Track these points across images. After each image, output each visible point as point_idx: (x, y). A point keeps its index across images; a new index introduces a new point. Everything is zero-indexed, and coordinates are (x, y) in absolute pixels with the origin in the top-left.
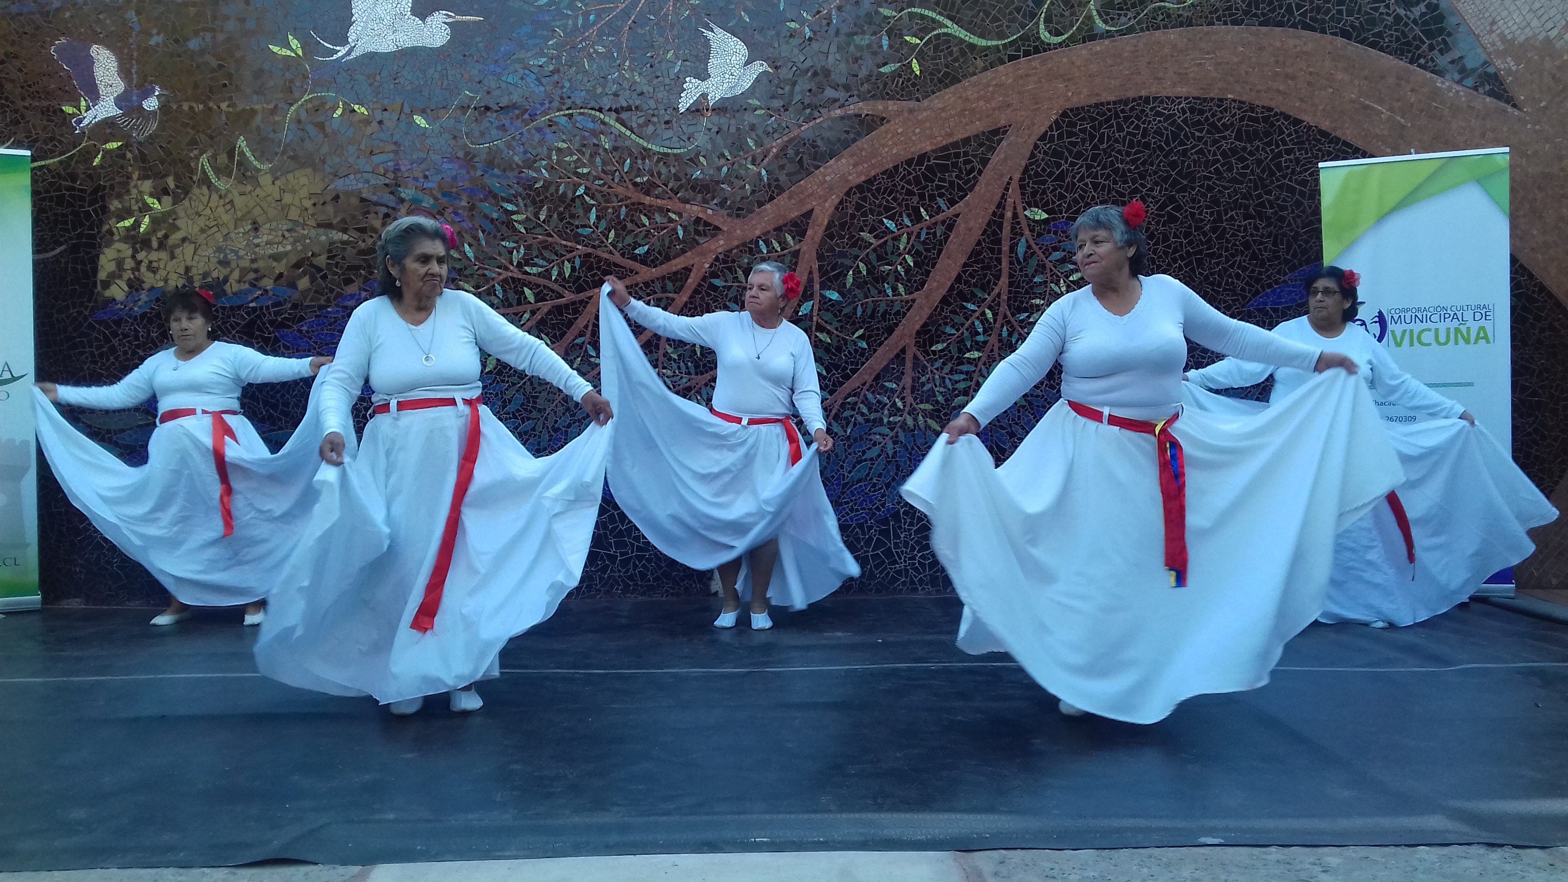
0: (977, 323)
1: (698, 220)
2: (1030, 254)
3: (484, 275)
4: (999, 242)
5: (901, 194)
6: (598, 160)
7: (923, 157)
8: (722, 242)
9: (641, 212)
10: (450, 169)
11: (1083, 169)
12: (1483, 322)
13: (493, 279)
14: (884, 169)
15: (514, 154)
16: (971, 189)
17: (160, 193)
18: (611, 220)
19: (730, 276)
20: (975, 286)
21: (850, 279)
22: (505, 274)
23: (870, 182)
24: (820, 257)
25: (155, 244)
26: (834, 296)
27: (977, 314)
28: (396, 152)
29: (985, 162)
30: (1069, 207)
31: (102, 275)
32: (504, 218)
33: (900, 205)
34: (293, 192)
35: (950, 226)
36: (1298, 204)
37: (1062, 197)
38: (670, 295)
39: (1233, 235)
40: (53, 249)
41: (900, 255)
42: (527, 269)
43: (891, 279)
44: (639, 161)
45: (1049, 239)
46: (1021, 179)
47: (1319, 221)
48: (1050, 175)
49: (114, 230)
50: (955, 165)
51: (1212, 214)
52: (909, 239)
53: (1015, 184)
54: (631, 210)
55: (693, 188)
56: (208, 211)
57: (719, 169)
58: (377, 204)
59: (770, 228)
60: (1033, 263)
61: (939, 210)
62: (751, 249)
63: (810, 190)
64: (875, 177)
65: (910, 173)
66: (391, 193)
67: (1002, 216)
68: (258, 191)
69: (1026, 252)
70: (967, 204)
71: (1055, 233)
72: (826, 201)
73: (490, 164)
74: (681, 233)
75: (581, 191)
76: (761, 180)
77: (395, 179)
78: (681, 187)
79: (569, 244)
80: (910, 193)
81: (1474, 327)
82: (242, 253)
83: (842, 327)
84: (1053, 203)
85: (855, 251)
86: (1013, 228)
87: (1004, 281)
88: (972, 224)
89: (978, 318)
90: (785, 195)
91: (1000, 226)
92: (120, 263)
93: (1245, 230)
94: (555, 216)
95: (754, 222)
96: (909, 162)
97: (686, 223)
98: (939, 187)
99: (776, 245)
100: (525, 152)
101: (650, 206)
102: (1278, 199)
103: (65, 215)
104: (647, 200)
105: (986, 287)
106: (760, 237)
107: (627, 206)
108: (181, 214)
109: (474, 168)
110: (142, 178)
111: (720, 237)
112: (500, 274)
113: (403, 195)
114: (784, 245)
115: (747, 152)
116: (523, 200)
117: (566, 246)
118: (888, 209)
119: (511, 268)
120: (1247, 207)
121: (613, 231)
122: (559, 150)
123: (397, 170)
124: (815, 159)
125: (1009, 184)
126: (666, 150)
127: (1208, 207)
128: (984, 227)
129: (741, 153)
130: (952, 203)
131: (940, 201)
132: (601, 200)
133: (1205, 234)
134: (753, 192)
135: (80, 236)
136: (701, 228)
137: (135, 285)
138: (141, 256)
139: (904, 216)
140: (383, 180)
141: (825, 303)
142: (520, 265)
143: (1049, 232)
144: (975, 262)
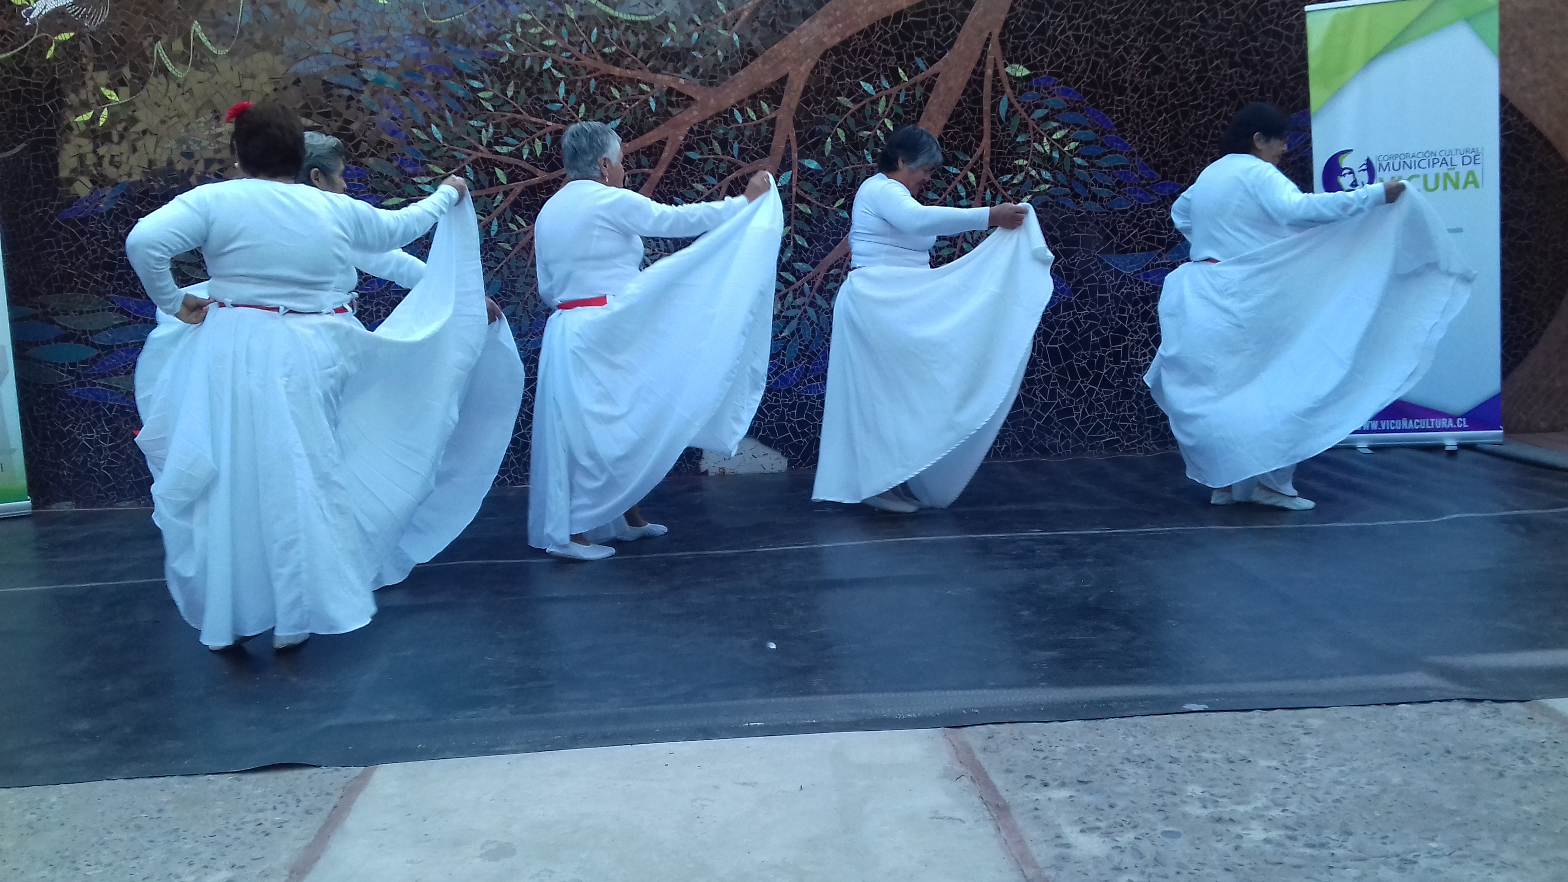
0: (960, 187)
1: (670, 91)
2: (1012, 112)
3: (454, 157)
4: (979, 101)
5: (878, 55)
6: (564, 31)
7: (899, 15)
8: (695, 113)
9: (611, 84)
10: (413, 47)
11: (1065, 21)
12: (1472, 167)
13: (463, 160)
14: (859, 29)
15: (478, 28)
16: (950, 46)
17: (117, 84)
18: (581, 93)
19: (705, 149)
20: (957, 148)
21: (828, 147)
22: (476, 155)
23: (845, 43)
24: (797, 125)
25: (115, 138)
26: (813, 164)
27: (959, 178)
28: (356, 32)
29: (963, 18)
30: (1051, 63)
31: (64, 173)
32: (471, 96)
33: (877, 66)
34: (253, 76)
35: (929, 85)
36: (1284, 50)
37: (1043, 52)
38: (646, 170)
39: (1219, 85)
40: (13, 147)
41: (879, 119)
42: (498, 148)
43: (871, 145)
44: (607, 31)
45: (1031, 96)
46: (1001, 35)
47: (1306, 66)
48: (1032, 28)
49: (74, 125)
50: (933, 22)
51: (1197, 64)
52: (888, 102)
53: (995, 39)
54: (600, 82)
55: (664, 57)
56: (167, 102)
57: (690, 35)
58: (341, 87)
59: (745, 96)
60: (1015, 122)
61: (918, 70)
62: (726, 119)
63: (784, 55)
64: (850, 37)
65: (886, 32)
66: (354, 74)
67: (982, 74)
68: (217, 78)
69: (1008, 111)
70: (947, 63)
71: (1038, 90)
72: (801, 64)
73: (453, 39)
74: (653, 104)
75: (548, 64)
76: (733, 44)
77: (357, 59)
78: (650, 56)
79: (539, 121)
80: (887, 53)
81: (1463, 171)
82: (205, 143)
83: (822, 197)
84: (1035, 58)
85: (833, 117)
86: (994, 87)
87: (986, 142)
88: (951, 83)
89: (960, 182)
90: (759, 60)
91: (981, 85)
92: (81, 158)
93: (1231, 79)
94: (523, 92)
95: (728, 90)
96: (885, 21)
97: (658, 94)
98: (917, 46)
99: (752, 114)
100: (489, 26)
101: (620, 78)
102: (1263, 45)
103: (21, 112)
104: (617, 71)
105: (968, 150)
106: (734, 106)
107: (596, 79)
108: (140, 105)
109: (437, 45)
110: (97, 68)
111: (694, 107)
112: (469, 155)
113: (365, 76)
114: (760, 114)
115: (717, 17)
116: (489, 75)
117: (535, 123)
118: (865, 71)
119: (481, 148)
120: (1232, 55)
121: (583, 106)
122: (523, 22)
123: (357, 50)
124: (788, 21)
125: (988, 39)
126: (633, 18)
127: (1192, 57)
128: (964, 86)
129: (712, 18)
130: (931, 62)
131: (919, 61)
132: (569, 73)
133: (1190, 85)
134: (726, 58)
135: (39, 133)
136: (673, 99)
137: (99, 181)
138: (101, 151)
139: (882, 77)
140: (343, 62)
141: (804, 173)
142: (489, 145)
143: (1031, 89)
144: (958, 123)
